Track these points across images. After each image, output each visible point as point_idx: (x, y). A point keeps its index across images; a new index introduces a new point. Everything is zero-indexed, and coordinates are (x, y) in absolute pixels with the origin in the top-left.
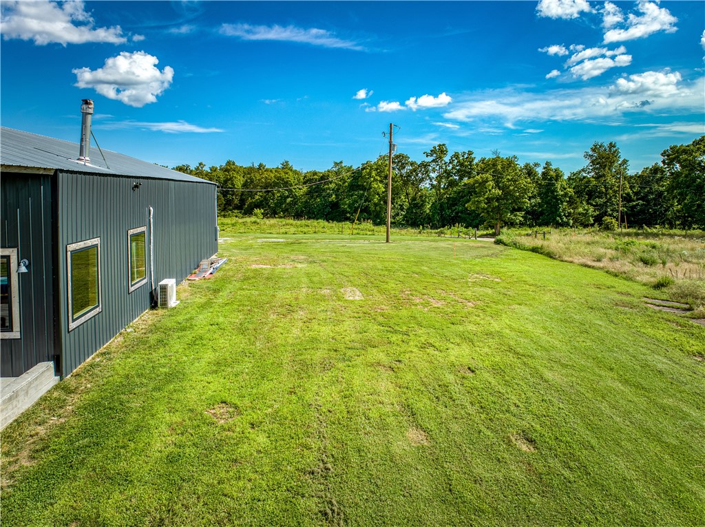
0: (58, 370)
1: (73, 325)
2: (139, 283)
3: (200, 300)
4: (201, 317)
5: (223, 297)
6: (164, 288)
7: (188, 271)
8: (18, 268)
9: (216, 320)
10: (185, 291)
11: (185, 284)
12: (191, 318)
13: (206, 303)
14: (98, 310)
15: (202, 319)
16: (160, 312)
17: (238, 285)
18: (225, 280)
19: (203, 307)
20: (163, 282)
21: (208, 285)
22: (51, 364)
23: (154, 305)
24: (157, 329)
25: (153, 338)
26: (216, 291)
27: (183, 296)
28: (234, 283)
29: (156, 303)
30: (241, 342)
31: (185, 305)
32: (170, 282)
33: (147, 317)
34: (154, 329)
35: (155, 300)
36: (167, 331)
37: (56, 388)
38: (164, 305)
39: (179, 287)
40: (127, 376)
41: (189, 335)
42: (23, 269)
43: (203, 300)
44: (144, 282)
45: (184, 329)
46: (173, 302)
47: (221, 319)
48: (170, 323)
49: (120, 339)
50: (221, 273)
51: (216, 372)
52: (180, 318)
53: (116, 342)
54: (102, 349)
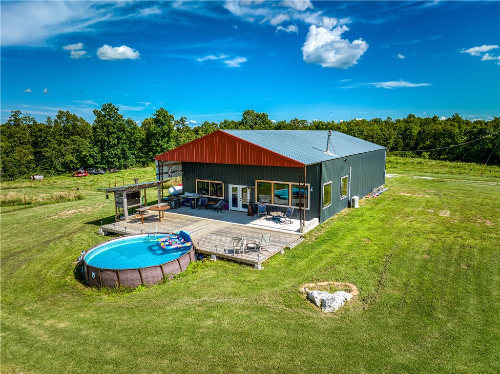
0: (319, 221)
1: (324, 209)
2: (344, 197)
3: (369, 206)
4: (367, 213)
5: (380, 206)
6: (354, 200)
7: (366, 193)
8: (310, 190)
9: (373, 215)
10: (363, 202)
11: (364, 199)
12: (363, 213)
13: (370, 208)
14: (330, 205)
15: (367, 214)
16: (352, 209)
17: (388, 202)
18: (383, 199)
19: (369, 209)
20: (353, 198)
21: (374, 201)
22: (318, 218)
23: (349, 206)
24: (350, 215)
25: (348, 218)
26: (377, 204)
27: (362, 204)
28: (387, 201)
29: (350, 205)
30: (380, 224)
31: (362, 208)
32: (356, 198)
33: (346, 210)
34: (349, 215)
35: (350, 204)
36: (353, 216)
37: (319, 226)
38: (353, 206)
39: (360, 200)
40: (339, 227)
41: (361, 219)
42: (312, 190)
43: (370, 207)
44: (346, 197)
45: (359, 216)
46: (357, 206)
47: (375, 215)
48: (354, 213)
49: (337, 216)
50: (383, 196)
51: (368, 231)
52: (359, 212)
53: (335, 217)
54: (331, 218)
